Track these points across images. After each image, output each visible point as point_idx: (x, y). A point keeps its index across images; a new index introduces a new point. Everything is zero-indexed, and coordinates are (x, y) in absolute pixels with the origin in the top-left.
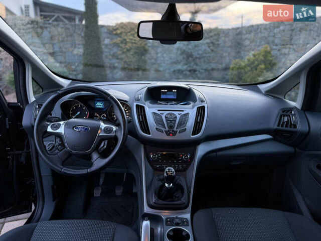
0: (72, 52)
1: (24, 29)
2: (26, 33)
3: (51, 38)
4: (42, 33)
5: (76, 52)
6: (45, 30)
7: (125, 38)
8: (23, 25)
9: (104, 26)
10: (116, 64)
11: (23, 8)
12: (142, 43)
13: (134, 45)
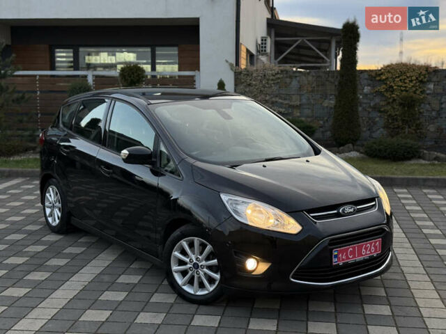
0: (321, 104)
1: (272, 80)
2: (274, 83)
3: (300, 88)
4: (291, 83)
5: (326, 103)
6: (294, 80)
7: (392, 84)
8: (272, 75)
9: (365, 71)
10: (377, 119)
11: (260, 42)
12: (417, 89)
13: (404, 93)
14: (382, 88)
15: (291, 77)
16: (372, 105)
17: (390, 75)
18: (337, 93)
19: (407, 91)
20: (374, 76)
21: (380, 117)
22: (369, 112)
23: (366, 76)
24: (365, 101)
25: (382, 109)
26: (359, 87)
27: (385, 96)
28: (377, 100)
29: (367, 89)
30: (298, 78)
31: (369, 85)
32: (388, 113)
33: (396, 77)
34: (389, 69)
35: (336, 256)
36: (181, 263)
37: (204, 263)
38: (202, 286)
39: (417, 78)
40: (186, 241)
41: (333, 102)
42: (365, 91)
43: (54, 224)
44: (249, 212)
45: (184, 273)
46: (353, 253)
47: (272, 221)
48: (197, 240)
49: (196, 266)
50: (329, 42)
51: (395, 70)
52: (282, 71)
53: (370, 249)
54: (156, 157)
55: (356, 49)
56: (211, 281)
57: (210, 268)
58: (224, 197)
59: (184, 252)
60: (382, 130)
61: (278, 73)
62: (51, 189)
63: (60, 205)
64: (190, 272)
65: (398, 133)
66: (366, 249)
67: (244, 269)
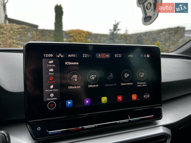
2: (18, 34)
3: (33, 37)
4: (27, 34)
7: (76, 38)
8: (16, 29)
14: (71, 39)
15: (27, 31)
17: (74, 34)
23: (64, 34)
30: (31, 32)
31: (66, 38)
33: (77, 35)
42: (64, 40)
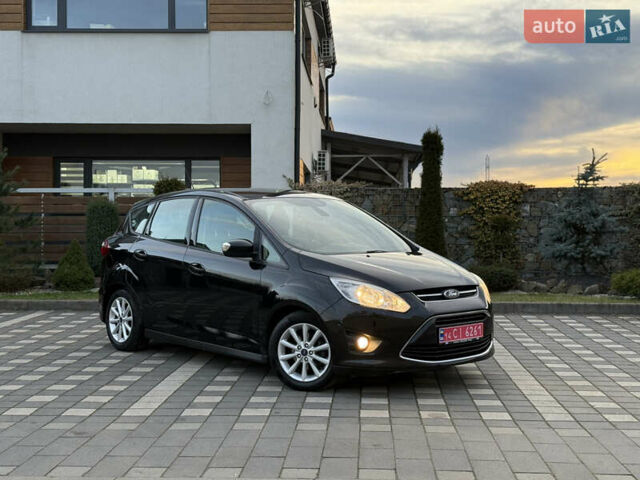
5: (405, 228)
6: (366, 199)
7: (482, 205)
9: (450, 189)
10: (467, 247)
11: (316, 158)
12: (510, 212)
13: (497, 215)
14: (471, 209)
15: (362, 196)
16: (459, 229)
17: (479, 194)
18: (418, 214)
19: (500, 213)
20: (461, 195)
21: (469, 244)
22: (457, 239)
23: (452, 196)
24: (452, 225)
25: (472, 235)
26: (445, 208)
27: (476, 220)
28: (465, 224)
29: (453, 211)
30: (371, 198)
31: (455, 206)
32: (480, 239)
33: (487, 197)
34: (478, 187)
35: (442, 335)
36: (288, 351)
37: (312, 349)
38: (310, 372)
39: (510, 199)
40: (294, 328)
41: (413, 226)
42: (451, 212)
43: (121, 341)
44: (359, 294)
45: (290, 362)
46: (457, 333)
47: (381, 301)
48: (305, 327)
49: (304, 353)
50: (400, 162)
51: (486, 189)
52: (352, 189)
53: (473, 332)
54: (257, 250)
55: (439, 163)
56: (320, 366)
57: (318, 353)
58: (335, 281)
59: (291, 340)
60: (472, 259)
61: (347, 191)
62: (118, 302)
63: (131, 318)
64: (298, 360)
65: (491, 263)
66: (469, 331)
67: (355, 348)
